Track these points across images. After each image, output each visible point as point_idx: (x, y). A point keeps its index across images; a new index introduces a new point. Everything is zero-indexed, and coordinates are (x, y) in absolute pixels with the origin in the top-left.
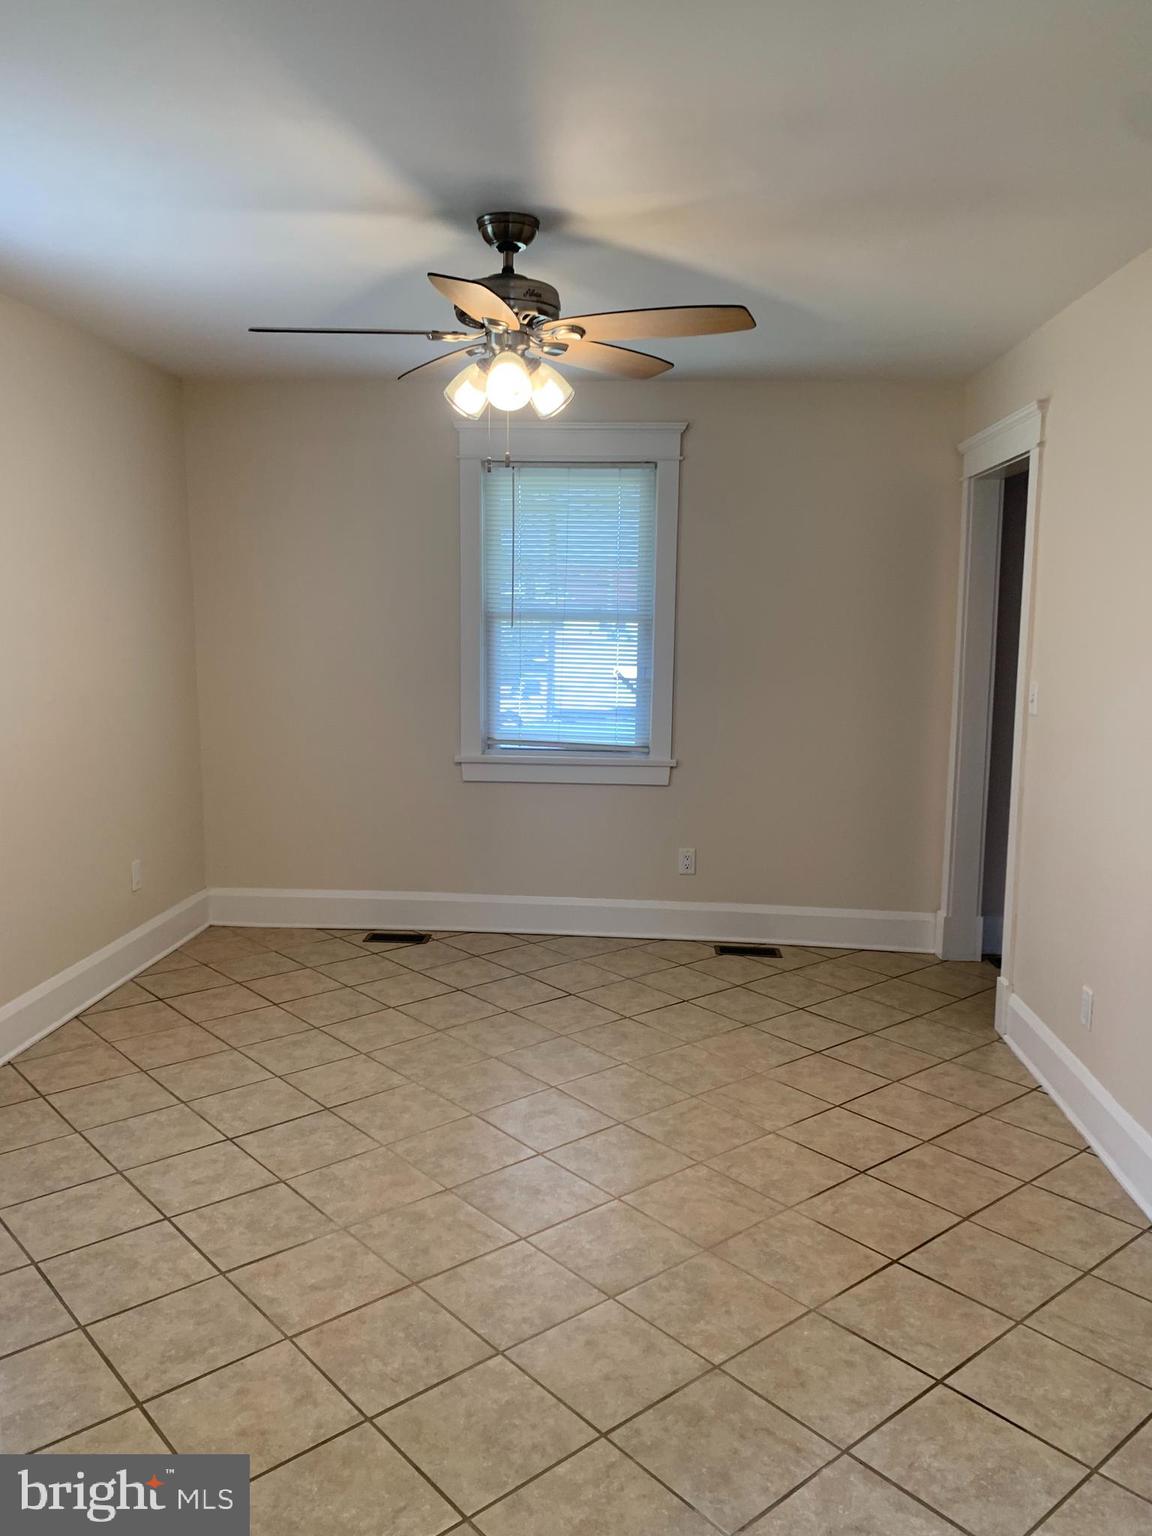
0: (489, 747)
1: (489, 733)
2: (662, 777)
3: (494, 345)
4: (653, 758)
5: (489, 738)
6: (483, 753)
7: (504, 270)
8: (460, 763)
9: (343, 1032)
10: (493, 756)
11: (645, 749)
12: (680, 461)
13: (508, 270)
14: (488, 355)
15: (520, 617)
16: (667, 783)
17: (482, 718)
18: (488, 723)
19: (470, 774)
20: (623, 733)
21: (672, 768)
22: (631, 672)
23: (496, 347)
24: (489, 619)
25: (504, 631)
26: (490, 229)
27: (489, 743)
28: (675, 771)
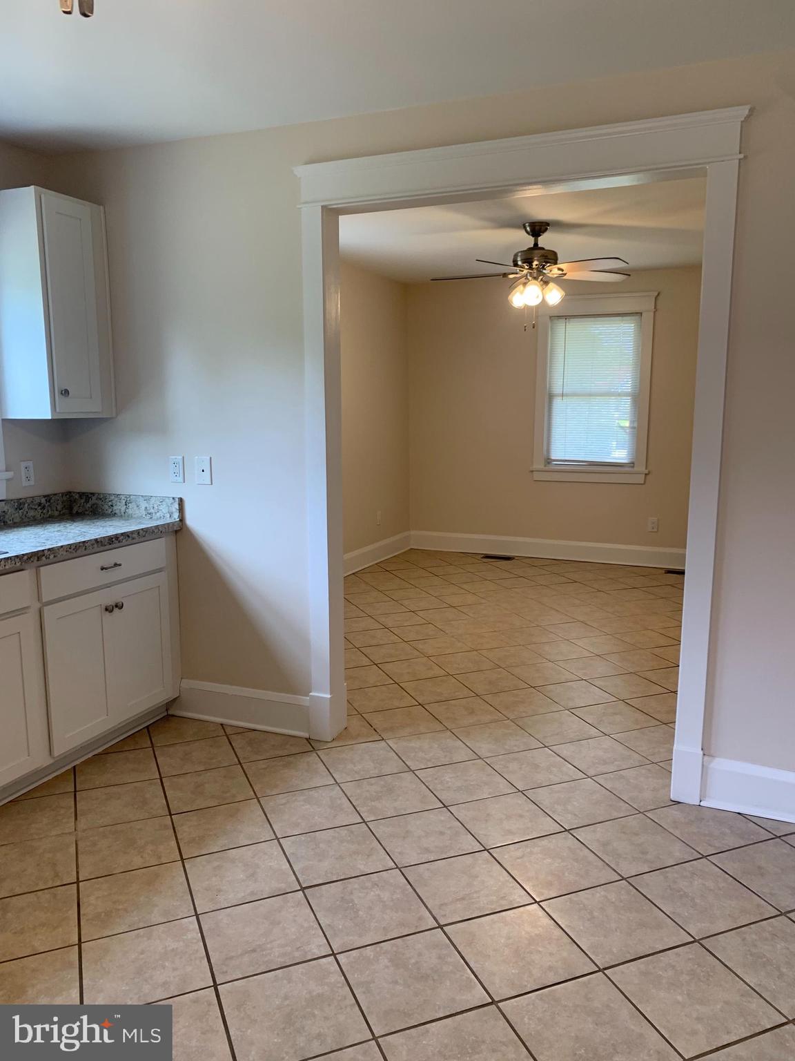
0: (549, 463)
1: (549, 456)
2: (641, 479)
3: (529, 277)
4: (636, 469)
5: (548, 459)
6: (545, 466)
7: (534, 245)
8: (532, 471)
9: (465, 586)
10: (551, 467)
11: (632, 464)
12: (655, 312)
13: (536, 244)
14: (526, 281)
15: (567, 395)
16: (643, 482)
17: (545, 448)
18: (548, 451)
19: (537, 476)
20: (620, 454)
21: (646, 474)
22: (627, 424)
23: (530, 278)
24: (551, 397)
25: (558, 404)
26: (528, 229)
27: (548, 461)
28: (648, 477)
